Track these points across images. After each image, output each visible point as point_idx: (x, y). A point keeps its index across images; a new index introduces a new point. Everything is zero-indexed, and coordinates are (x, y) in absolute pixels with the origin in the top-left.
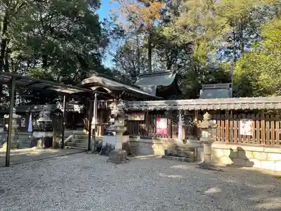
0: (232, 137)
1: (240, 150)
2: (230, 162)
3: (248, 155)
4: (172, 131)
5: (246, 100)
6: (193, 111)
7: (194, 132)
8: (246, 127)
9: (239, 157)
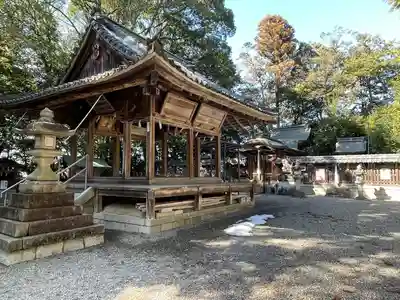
0: (375, 180)
1: (381, 189)
2: (375, 197)
3: (387, 192)
4: (329, 178)
5: (385, 156)
6: (346, 164)
7: (348, 178)
8: (385, 174)
9: (380, 194)
